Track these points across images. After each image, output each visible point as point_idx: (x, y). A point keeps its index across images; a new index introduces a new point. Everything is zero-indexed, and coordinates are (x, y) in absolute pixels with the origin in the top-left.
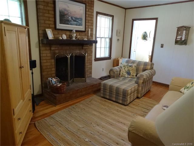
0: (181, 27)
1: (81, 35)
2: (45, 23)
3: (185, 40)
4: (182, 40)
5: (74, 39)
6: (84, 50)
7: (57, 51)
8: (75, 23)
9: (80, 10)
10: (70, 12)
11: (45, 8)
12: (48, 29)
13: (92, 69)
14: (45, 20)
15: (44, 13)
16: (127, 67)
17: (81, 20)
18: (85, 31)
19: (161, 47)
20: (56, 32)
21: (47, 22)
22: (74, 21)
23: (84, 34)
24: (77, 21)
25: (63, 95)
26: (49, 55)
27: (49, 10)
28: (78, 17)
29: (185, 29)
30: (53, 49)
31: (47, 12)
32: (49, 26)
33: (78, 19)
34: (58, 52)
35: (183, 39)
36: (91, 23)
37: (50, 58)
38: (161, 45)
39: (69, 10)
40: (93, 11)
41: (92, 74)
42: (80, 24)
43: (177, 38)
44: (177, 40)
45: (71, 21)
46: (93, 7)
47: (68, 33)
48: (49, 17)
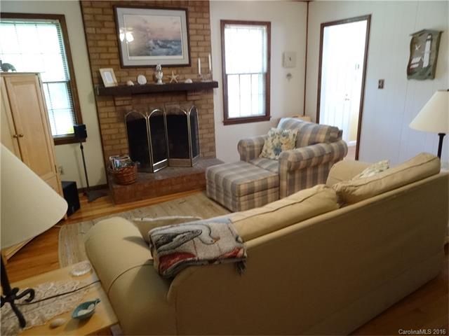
0: (422, 33)
1: (181, 73)
2: (100, 59)
3: (429, 66)
4: (424, 66)
5: (160, 82)
6: (191, 102)
7: (129, 108)
8: (165, 50)
9: (175, 23)
10: (150, 31)
11: (99, 31)
12: (105, 69)
13: (214, 140)
14: (100, 53)
15: (97, 41)
16: (277, 136)
17: (177, 43)
18: (189, 65)
19: (379, 87)
20: (124, 73)
21: (104, 56)
22: (161, 47)
23: (187, 70)
24: (168, 45)
25: (128, 188)
26: (113, 115)
27: (106, 35)
28: (171, 38)
29: (429, 37)
30: (118, 103)
31: (104, 38)
32: (109, 62)
33: (171, 41)
34: (131, 109)
35: (426, 64)
36: (206, 47)
37: (115, 120)
38: (380, 82)
39: (148, 28)
40: (209, 21)
41: (217, 152)
42: (176, 51)
43: (412, 62)
44: (411, 67)
45: (154, 48)
46: (209, 12)
47: (150, 72)
48: (108, 47)
